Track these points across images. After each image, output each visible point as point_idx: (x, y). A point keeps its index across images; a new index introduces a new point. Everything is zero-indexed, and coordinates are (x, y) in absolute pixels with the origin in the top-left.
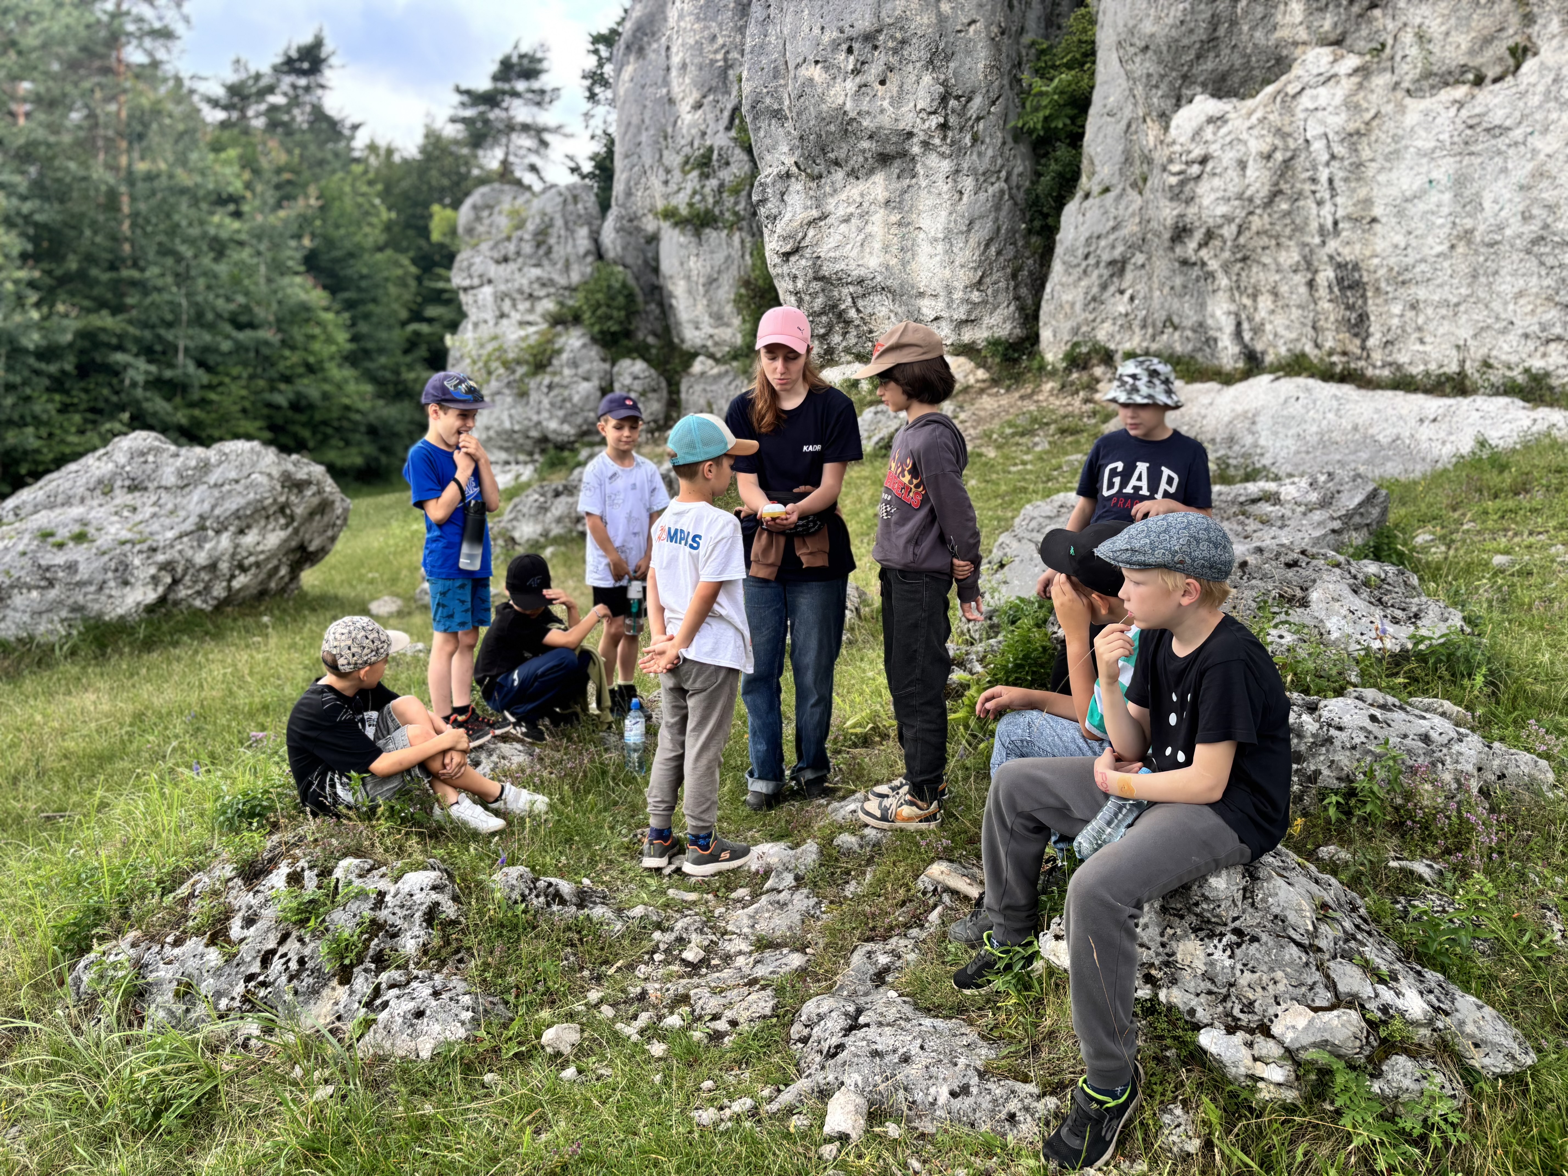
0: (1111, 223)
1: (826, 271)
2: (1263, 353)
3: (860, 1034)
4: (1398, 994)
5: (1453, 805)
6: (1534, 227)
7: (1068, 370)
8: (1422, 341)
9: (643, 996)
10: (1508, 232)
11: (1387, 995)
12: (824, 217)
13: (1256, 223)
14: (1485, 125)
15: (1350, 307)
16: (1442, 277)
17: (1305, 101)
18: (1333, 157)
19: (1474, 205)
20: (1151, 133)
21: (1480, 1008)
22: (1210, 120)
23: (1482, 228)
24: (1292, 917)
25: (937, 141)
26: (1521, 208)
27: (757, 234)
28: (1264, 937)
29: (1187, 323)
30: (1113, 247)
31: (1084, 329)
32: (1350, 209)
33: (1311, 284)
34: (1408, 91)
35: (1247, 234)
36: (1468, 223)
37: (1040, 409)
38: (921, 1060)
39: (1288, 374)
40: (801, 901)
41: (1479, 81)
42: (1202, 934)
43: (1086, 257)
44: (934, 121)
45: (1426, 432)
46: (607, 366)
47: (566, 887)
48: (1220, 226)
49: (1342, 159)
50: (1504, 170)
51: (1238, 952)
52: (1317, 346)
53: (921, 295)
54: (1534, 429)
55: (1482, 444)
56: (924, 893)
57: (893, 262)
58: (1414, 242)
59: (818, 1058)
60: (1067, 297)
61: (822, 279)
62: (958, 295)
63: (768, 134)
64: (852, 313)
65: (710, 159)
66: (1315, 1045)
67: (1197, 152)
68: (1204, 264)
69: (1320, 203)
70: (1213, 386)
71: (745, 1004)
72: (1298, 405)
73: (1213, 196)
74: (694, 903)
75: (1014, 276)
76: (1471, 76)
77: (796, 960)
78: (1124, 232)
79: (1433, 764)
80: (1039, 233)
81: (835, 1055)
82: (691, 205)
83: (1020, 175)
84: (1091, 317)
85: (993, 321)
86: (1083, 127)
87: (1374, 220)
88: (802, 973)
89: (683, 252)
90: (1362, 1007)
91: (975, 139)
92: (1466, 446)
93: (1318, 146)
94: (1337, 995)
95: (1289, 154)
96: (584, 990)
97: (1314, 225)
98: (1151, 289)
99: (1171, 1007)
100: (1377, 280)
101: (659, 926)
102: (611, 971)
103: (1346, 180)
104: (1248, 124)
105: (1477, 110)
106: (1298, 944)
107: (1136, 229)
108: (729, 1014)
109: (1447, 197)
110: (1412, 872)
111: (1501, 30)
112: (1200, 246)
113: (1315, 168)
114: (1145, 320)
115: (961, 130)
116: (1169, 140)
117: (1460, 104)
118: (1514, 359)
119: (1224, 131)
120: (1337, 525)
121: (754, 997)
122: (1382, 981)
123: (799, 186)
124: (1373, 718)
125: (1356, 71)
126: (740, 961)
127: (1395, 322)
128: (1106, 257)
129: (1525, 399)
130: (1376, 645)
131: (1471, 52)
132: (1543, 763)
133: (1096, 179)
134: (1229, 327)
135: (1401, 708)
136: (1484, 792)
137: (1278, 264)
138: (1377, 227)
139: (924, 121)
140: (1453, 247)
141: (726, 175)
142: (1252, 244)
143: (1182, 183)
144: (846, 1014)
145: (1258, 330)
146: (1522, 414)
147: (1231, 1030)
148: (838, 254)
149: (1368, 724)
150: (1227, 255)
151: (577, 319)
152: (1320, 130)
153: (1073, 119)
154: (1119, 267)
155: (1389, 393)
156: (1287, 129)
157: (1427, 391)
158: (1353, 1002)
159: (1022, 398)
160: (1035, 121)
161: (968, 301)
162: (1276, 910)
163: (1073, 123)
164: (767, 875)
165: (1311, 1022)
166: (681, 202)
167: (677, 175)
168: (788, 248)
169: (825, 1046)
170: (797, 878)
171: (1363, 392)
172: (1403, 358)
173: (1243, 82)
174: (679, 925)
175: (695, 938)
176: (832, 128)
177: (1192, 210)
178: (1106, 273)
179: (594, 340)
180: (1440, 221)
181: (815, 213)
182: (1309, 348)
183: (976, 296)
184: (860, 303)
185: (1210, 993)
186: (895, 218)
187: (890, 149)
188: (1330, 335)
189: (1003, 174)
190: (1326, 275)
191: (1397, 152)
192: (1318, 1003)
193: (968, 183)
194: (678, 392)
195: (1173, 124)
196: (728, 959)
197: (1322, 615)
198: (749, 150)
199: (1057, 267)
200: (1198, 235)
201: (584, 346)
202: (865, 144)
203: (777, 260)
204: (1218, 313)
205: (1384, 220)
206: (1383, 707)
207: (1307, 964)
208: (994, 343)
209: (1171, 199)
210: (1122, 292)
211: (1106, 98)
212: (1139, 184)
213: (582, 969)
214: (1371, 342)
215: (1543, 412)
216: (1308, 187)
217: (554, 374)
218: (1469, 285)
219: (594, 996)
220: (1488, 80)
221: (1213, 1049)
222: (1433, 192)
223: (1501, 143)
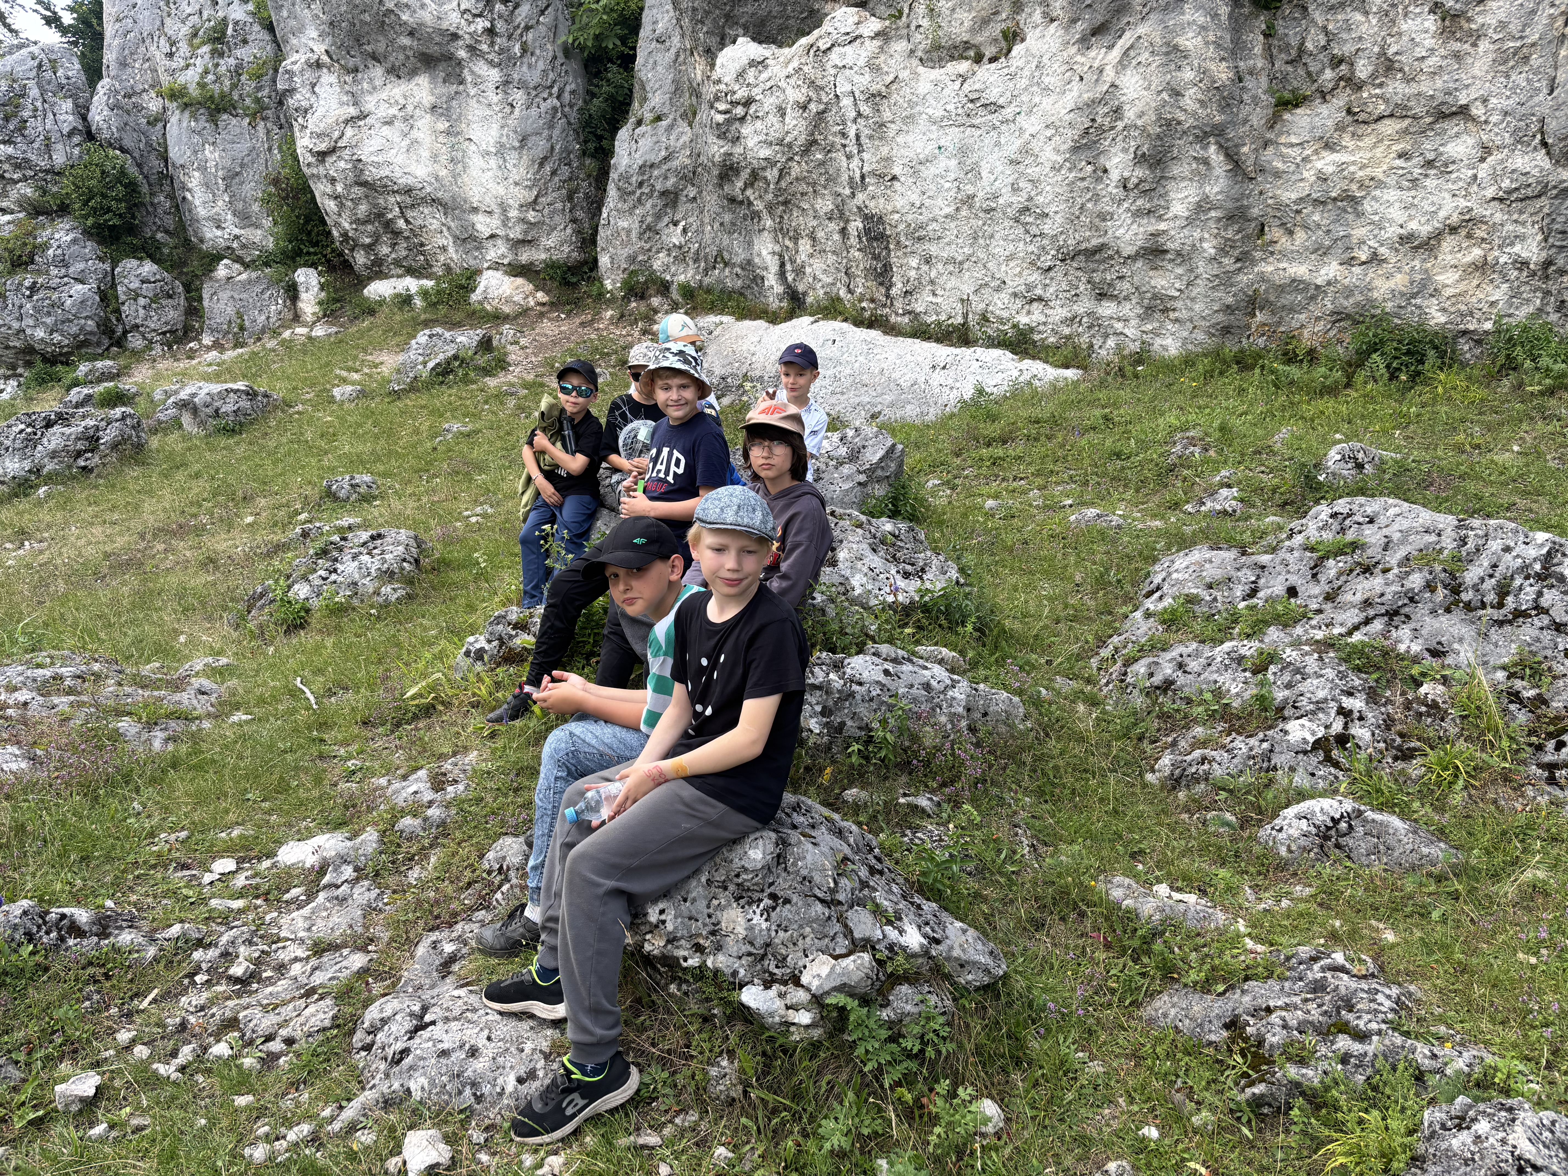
0: (663, 153)
1: (367, 176)
2: (805, 294)
3: (425, 1034)
4: (901, 932)
5: (948, 745)
6: (1021, 198)
7: (626, 299)
8: (934, 294)
9: (183, 1026)
10: (1001, 201)
11: (892, 934)
12: (363, 116)
13: (796, 170)
14: (983, 101)
15: (876, 257)
16: (950, 236)
17: (835, 57)
18: (859, 114)
19: (974, 171)
20: (698, 69)
21: (964, 931)
22: (753, 64)
23: (981, 194)
24: (817, 878)
25: (484, 47)
26: (1010, 180)
27: (286, 126)
28: (795, 898)
29: (737, 260)
30: (666, 178)
31: (640, 258)
32: (874, 166)
33: (843, 231)
34: (921, 60)
35: (788, 179)
36: (970, 189)
37: (601, 338)
38: (488, 1050)
39: (826, 317)
40: (363, 894)
41: (978, 59)
42: (742, 902)
43: (641, 185)
44: (481, 24)
45: (938, 378)
46: (107, 266)
47: (82, 916)
48: (764, 169)
49: (867, 117)
50: (998, 144)
51: (773, 914)
52: (850, 291)
53: (475, 210)
54: (1021, 379)
55: (980, 392)
56: (489, 873)
57: (443, 173)
58: (927, 202)
59: (383, 1066)
60: (623, 224)
61: (364, 184)
62: (513, 213)
63: (292, 15)
64: (401, 223)
65: (224, 33)
66: (836, 989)
67: (741, 93)
68: (750, 204)
69: (849, 157)
70: (761, 324)
71: (302, 1019)
72: (835, 348)
73: (756, 139)
74: (241, 911)
75: (570, 197)
76: (972, 53)
77: (358, 961)
78: (675, 164)
79: (933, 709)
80: (593, 156)
81: (401, 1059)
82: (202, 85)
83: (573, 92)
84: (647, 246)
85: (550, 243)
86: (634, 48)
87: (894, 178)
88: (363, 973)
89: (196, 139)
90: (873, 948)
91: (524, 50)
92: (968, 393)
93: (846, 102)
94: (853, 941)
95: (822, 107)
96: (112, 1032)
97: (845, 177)
98: (702, 224)
99: (716, 972)
100: (898, 234)
101: (200, 943)
102: (145, 1004)
103: (871, 137)
104: (785, 72)
105: (977, 86)
106: (822, 901)
107: (687, 161)
108: (284, 1032)
109: (953, 163)
110: (916, 806)
111: (996, 13)
112: (746, 186)
113: (844, 123)
114: (697, 253)
115: (510, 37)
116: (715, 77)
117: (963, 78)
118: (1005, 314)
119: (764, 76)
120: (862, 478)
121: (312, 1009)
122: (889, 922)
123: (333, 79)
124: (886, 672)
125: (878, 35)
126: (296, 969)
127: (913, 274)
128: (659, 187)
129: (1014, 352)
130: (890, 599)
131: (972, 30)
132: (1016, 699)
133: (647, 106)
134: (774, 268)
135: (910, 661)
136: (972, 729)
137: (815, 211)
138: (897, 184)
139: (470, 23)
140: (958, 209)
141: (244, 53)
142: (792, 189)
143: (728, 122)
144: (412, 1015)
145: (800, 271)
146: (1011, 365)
147: (767, 986)
148: (379, 159)
149: (881, 678)
150: (770, 196)
151: (63, 210)
152: (848, 88)
153: (624, 40)
154: (671, 198)
155: (910, 340)
156: (819, 83)
157: (938, 341)
158: (867, 945)
159: (583, 324)
160: (587, 38)
161: (523, 220)
162: (804, 872)
163: (624, 43)
164: (322, 870)
165: (833, 968)
166: (190, 78)
167: (184, 49)
168: (323, 147)
169: (390, 1052)
170: (357, 869)
171: (888, 338)
172: (919, 308)
173: (782, 29)
174: (224, 939)
175: (243, 950)
176: (367, 17)
177: (738, 150)
178: (660, 203)
179: (88, 233)
180: (947, 185)
181: (352, 111)
182: (842, 293)
183: (531, 216)
184: (409, 214)
185: (750, 954)
186: (443, 125)
187: (434, 50)
188: (860, 281)
189: (555, 90)
190: (856, 225)
191: (911, 117)
192: (838, 951)
193: (519, 97)
194: (200, 299)
195: (719, 62)
196: (281, 968)
197: (847, 573)
198: (270, 28)
199: (612, 191)
200: (745, 175)
201: (74, 241)
202: (406, 41)
203: (311, 159)
204: (764, 253)
205: (902, 179)
206: (895, 661)
207: (829, 918)
208: (551, 265)
209: (719, 137)
210: (676, 224)
211: (655, 23)
212: (690, 116)
213: (107, 1008)
214: (894, 291)
215: (1027, 363)
216: (838, 140)
217: (39, 272)
218: (971, 245)
219: (124, 1036)
220: (985, 60)
221: (753, 1004)
222: (942, 157)
223: (995, 118)
